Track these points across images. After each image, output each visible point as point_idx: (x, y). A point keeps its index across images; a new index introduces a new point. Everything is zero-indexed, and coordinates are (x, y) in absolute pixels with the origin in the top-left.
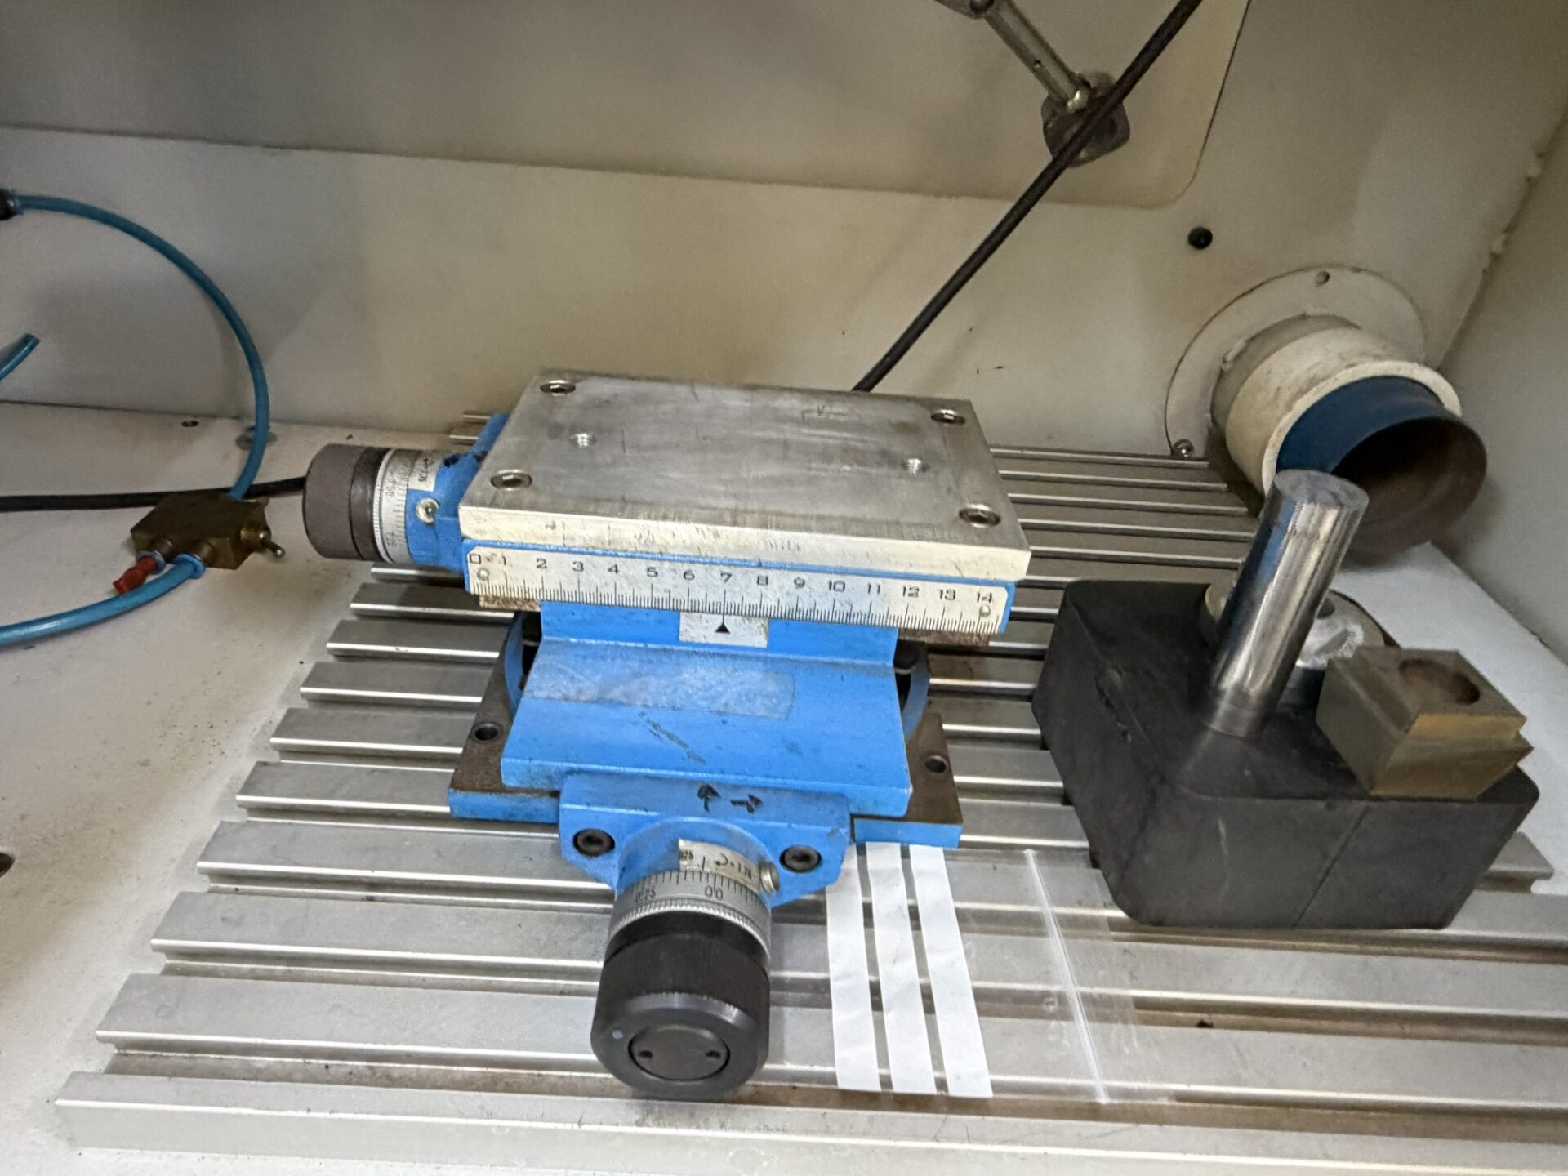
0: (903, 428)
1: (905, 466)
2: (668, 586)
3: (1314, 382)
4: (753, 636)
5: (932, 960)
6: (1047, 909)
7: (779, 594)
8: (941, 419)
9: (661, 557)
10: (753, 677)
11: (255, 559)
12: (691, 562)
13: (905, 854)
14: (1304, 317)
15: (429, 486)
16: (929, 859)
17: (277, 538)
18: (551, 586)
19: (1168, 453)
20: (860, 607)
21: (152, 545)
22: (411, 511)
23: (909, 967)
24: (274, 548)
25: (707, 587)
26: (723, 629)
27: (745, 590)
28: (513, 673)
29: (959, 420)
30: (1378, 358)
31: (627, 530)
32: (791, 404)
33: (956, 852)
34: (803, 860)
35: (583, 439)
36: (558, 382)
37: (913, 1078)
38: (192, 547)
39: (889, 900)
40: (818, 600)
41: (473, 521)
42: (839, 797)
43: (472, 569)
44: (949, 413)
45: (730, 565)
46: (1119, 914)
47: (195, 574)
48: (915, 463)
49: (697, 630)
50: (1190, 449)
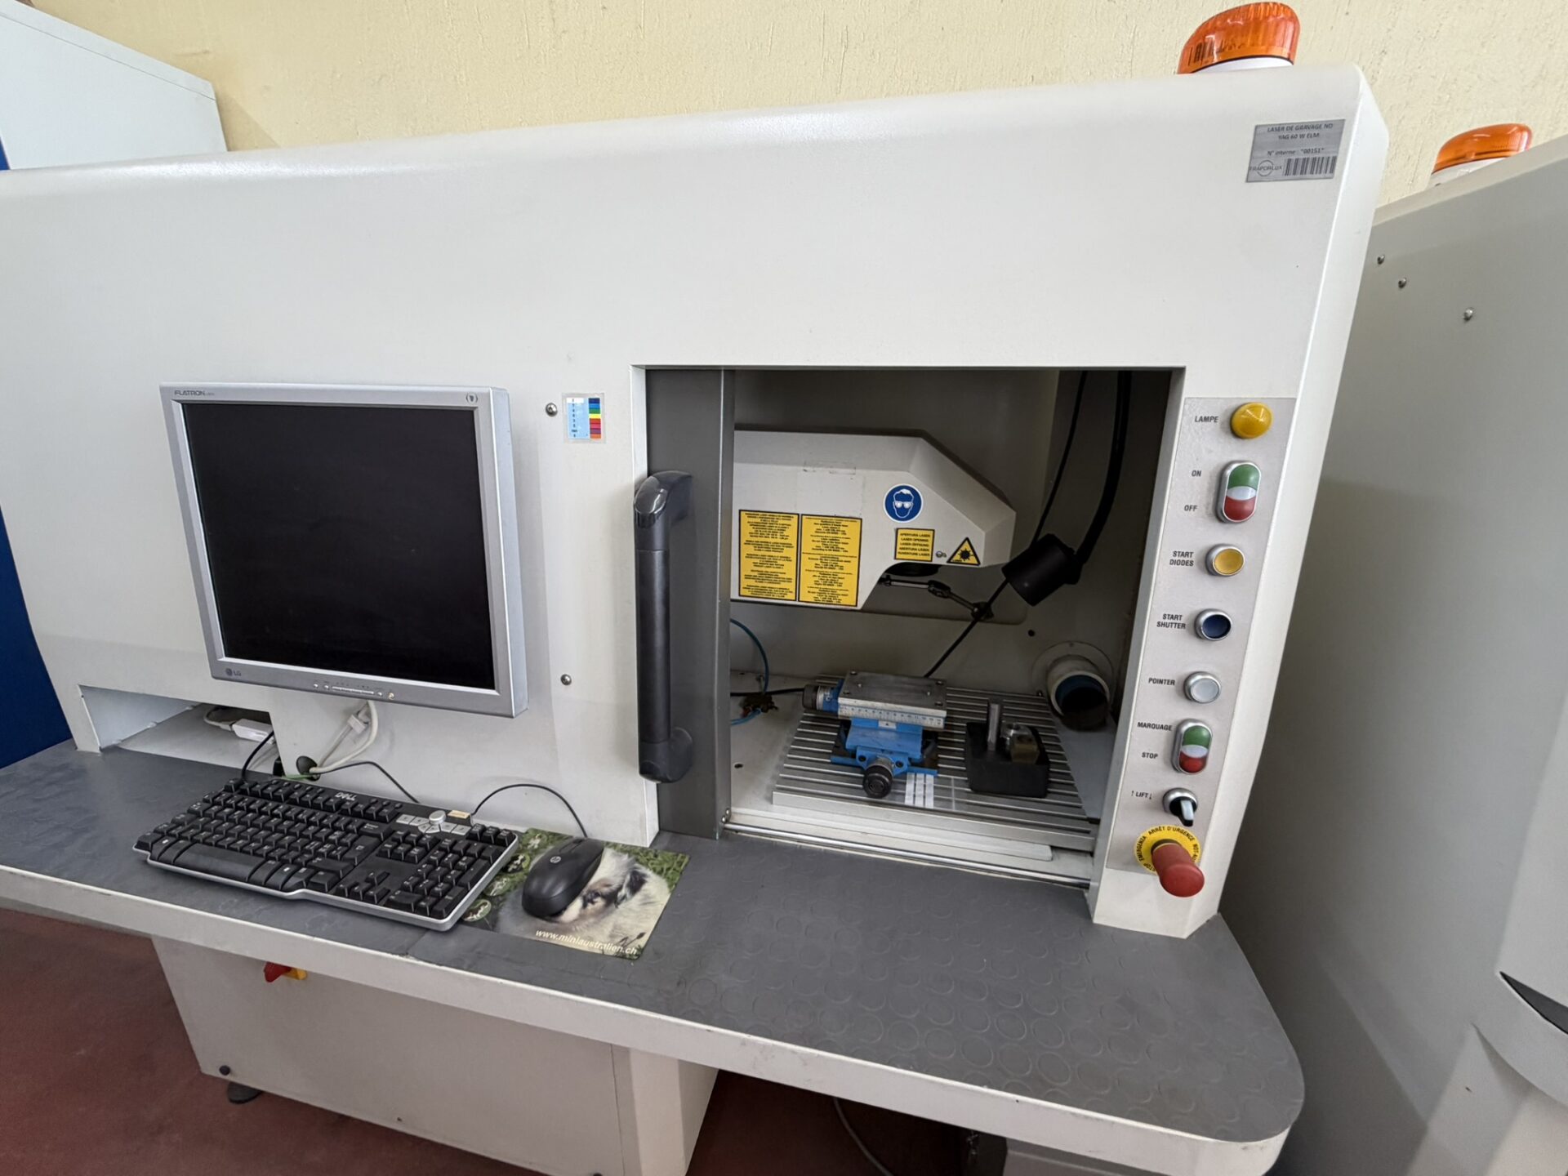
0: (930, 686)
1: (926, 694)
2: (877, 715)
3: (1061, 676)
4: (893, 726)
5: (927, 791)
6: (953, 787)
7: (898, 718)
8: (938, 684)
9: (875, 709)
10: (893, 734)
11: (770, 711)
12: (881, 710)
13: (925, 776)
14: (1069, 655)
15: (829, 693)
16: (930, 778)
17: (776, 705)
18: (854, 713)
19: (1035, 694)
20: (914, 721)
21: (749, 705)
22: (824, 699)
23: (922, 792)
24: (776, 708)
25: (884, 715)
26: (887, 725)
27: (892, 717)
28: (843, 735)
29: (942, 684)
30: (1078, 670)
31: (869, 703)
32: (905, 679)
33: (936, 777)
34: (900, 764)
35: (860, 685)
36: (853, 672)
37: (919, 803)
38: (759, 707)
39: (920, 782)
40: (906, 719)
41: (841, 700)
42: (906, 754)
43: (839, 709)
44: (940, 682)
45: (888, 711)
46: (969, 790)
47: (759, 712)
48: (929, 693)
49: (882, 724)
50: (1041, 692)
